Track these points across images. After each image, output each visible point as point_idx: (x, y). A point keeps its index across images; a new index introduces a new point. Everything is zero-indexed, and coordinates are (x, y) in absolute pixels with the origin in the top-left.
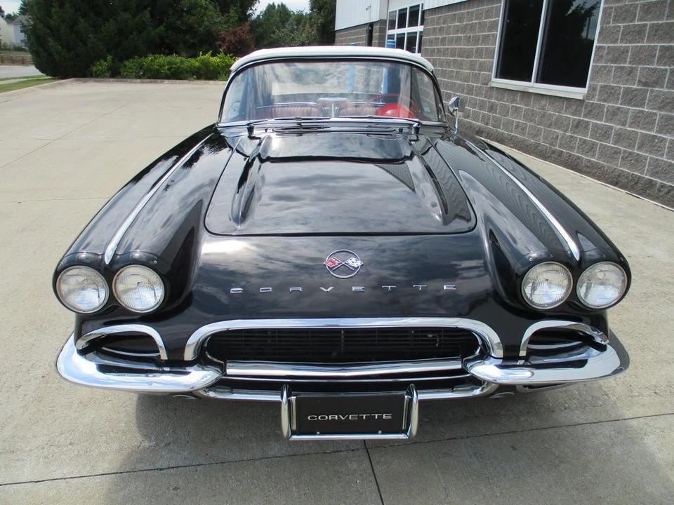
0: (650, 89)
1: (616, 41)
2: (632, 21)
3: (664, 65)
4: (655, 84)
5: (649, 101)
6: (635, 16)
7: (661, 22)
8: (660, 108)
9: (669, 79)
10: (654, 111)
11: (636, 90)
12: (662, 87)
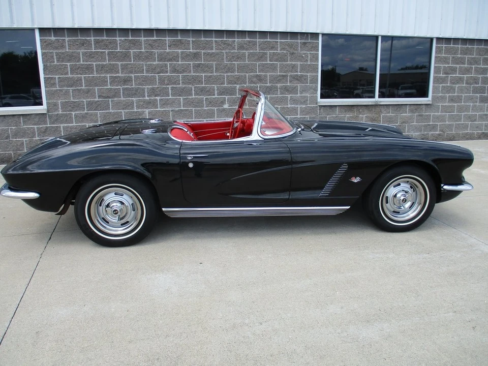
0: (110, 100)
1: (67, 73)
2: (78, 62)
3: (117, 86)
4: (114, 96)
5: (113, 106)
6: (80, 59)
7: (105, 63)
8: (123, 109)
9: (123, 93)
10: (120, 111)
11: (98, 101)
12: (120, 97)
